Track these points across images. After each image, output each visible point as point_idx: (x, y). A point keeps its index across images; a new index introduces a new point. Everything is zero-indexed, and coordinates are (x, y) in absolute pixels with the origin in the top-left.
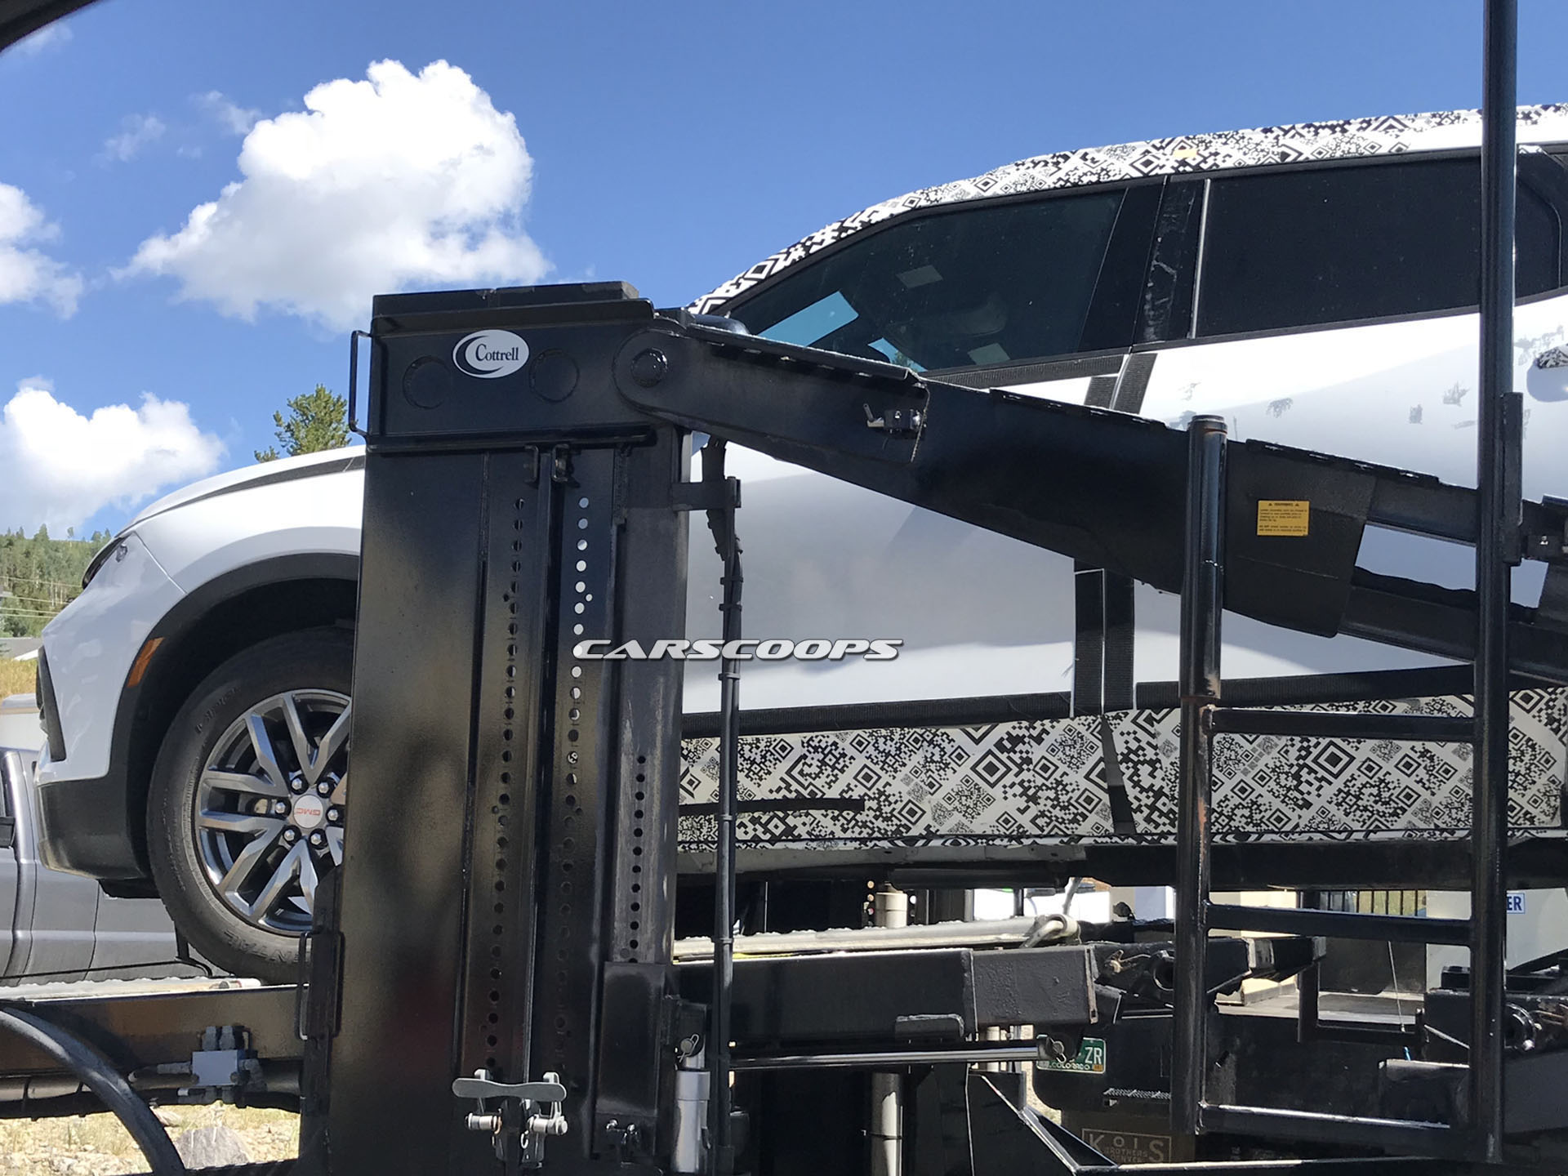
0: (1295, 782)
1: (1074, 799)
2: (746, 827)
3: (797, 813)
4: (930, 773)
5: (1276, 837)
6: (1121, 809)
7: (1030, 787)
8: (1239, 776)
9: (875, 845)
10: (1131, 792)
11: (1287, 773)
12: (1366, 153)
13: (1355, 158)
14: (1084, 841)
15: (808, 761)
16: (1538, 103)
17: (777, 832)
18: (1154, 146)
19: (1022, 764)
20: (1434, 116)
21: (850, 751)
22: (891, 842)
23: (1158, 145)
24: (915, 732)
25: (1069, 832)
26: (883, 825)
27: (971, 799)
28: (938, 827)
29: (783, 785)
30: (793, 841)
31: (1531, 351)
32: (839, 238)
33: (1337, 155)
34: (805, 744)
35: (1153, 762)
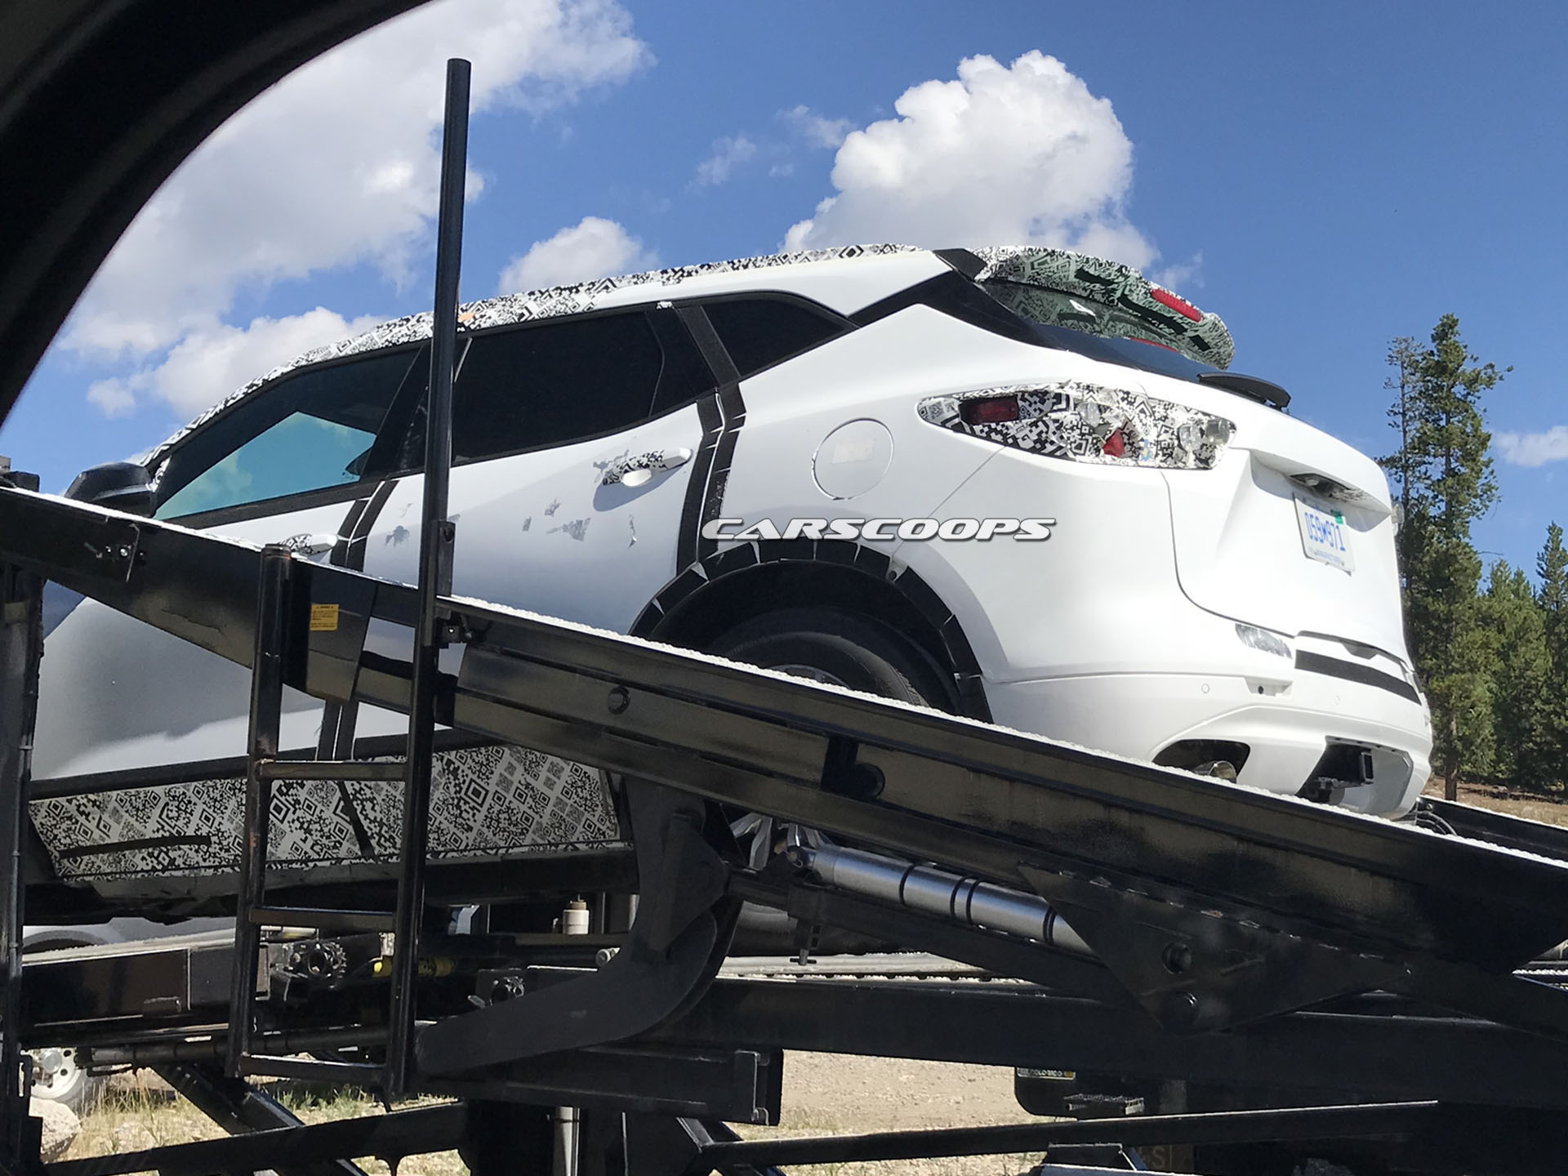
0: (459, 812)
1: (332, 830)
2: (146, 860)
5: (455, 854)
6: (362, 838)
7: (303, 823)
9: (223, 871)
10: (365, 823)
11: (452, 804)
12: (570, 312)
14: (345, 862)
15: (170, 808)
16: (699, 264)
17: (166, 863)
19: (296, 804)
20: (634, 277)
21: (194, 799)
22: (233, 869)
24: (228, 782)
25: (335, 856)
26: (226, 855)
29: (160, 827)
30: (175, 870)
31: (604, 471)
32: (246, 394)
33: (552, 315)
34: (168, 794)
35: (372, 800)
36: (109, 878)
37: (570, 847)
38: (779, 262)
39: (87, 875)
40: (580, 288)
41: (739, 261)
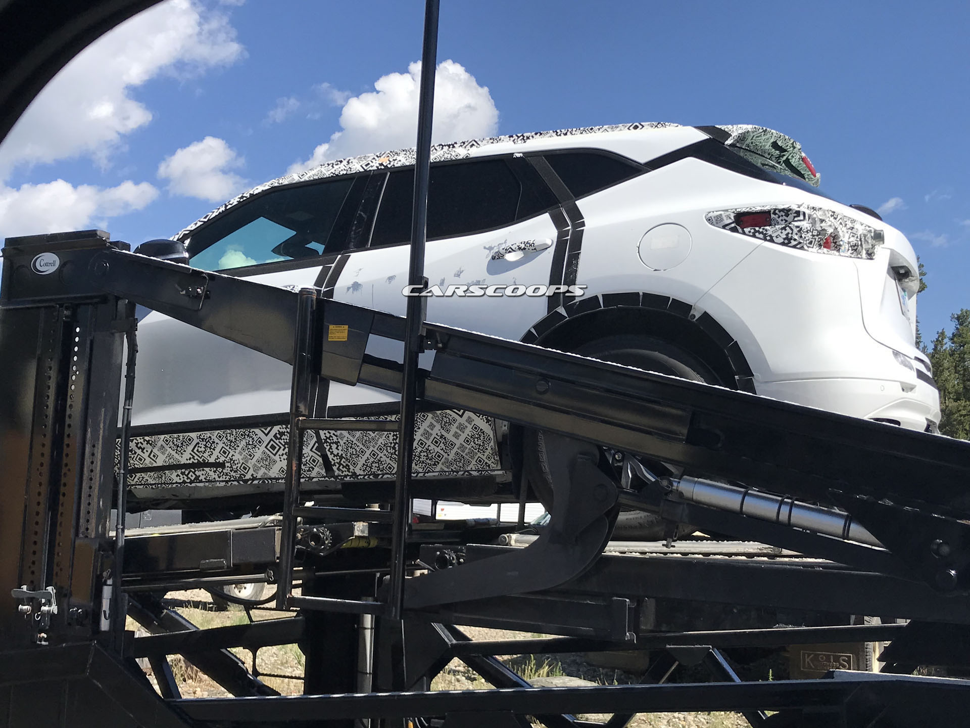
0: (394, 451)
1: (308, 460)
2: (180, 476)
3: (199, 469)
4: (249, 450)
5: (389, 476)
6: (327, 465)
8: (372, 449)
9: (232, 484)
10: (331, 457)
11: (390, 447)
12: (454, 158)
13: (450, 161)
14: (314, 480)
15: (200, 445)
16: (533, 132)
17: (193, 479)
18: (377, 156)
19: (285, 445)
20: (491, 139)
22: (237, 482)
23: (379, 156)
24: (241, 431)
25: (308, 476)
26: (234, 474)
27: (268, 462)
28: (256, 475)
29: (192, 457)
31: (492, 251)
32: (239, 202)
33: (442, 160)
34: (198, 437)
35: (337, 443)
36: (154, 487)
37: (466, 473)
38: (588, 132)
39: (139, 485)
40: (455, 145)
41: (561, 131)
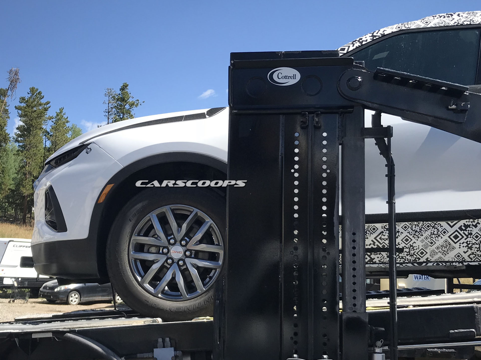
3: (375, 254)
4: (432, 238)
7: (470, 244)
15: (384, 234)
19: (468, 235)
21: (401, 230)
22: (412, 264)
24: (428, 223)
26: (409, 258)
27: (447, 248)
28: (431, 258)
29: (372, 243)
30: (373, 264)
34: (383, 227)
